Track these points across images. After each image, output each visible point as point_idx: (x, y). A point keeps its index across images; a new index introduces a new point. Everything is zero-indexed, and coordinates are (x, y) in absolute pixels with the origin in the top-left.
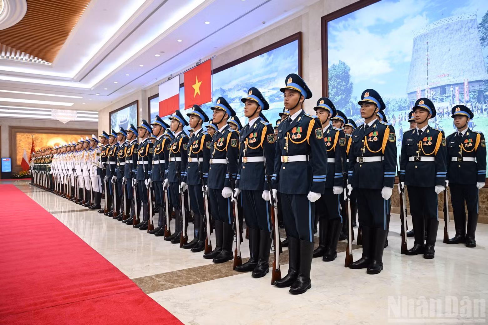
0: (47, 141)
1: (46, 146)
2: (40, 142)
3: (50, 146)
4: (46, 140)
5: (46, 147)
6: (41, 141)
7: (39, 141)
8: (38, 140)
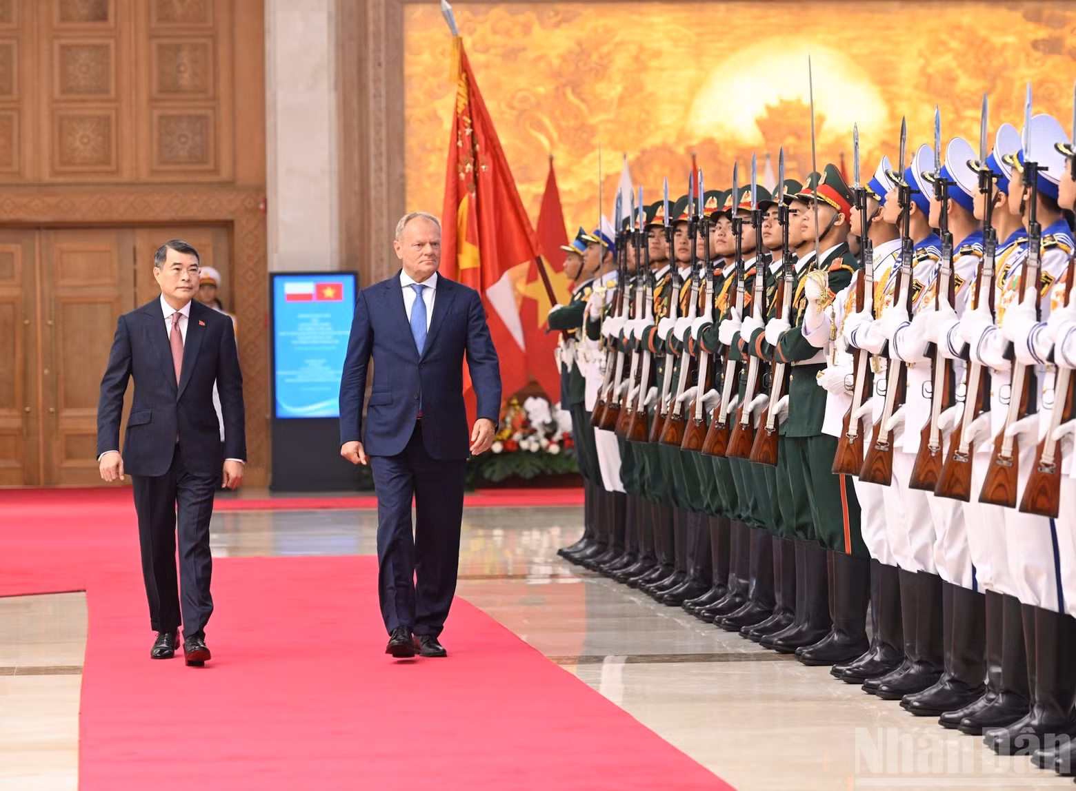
0: (695, 88)
1: (682, 136)
2: (621, 101)
3: (717, 135)
4: (689, 73)
5: (681, 150)
6: (634, 89)
7: (612, 90)
8: (601, 71)
